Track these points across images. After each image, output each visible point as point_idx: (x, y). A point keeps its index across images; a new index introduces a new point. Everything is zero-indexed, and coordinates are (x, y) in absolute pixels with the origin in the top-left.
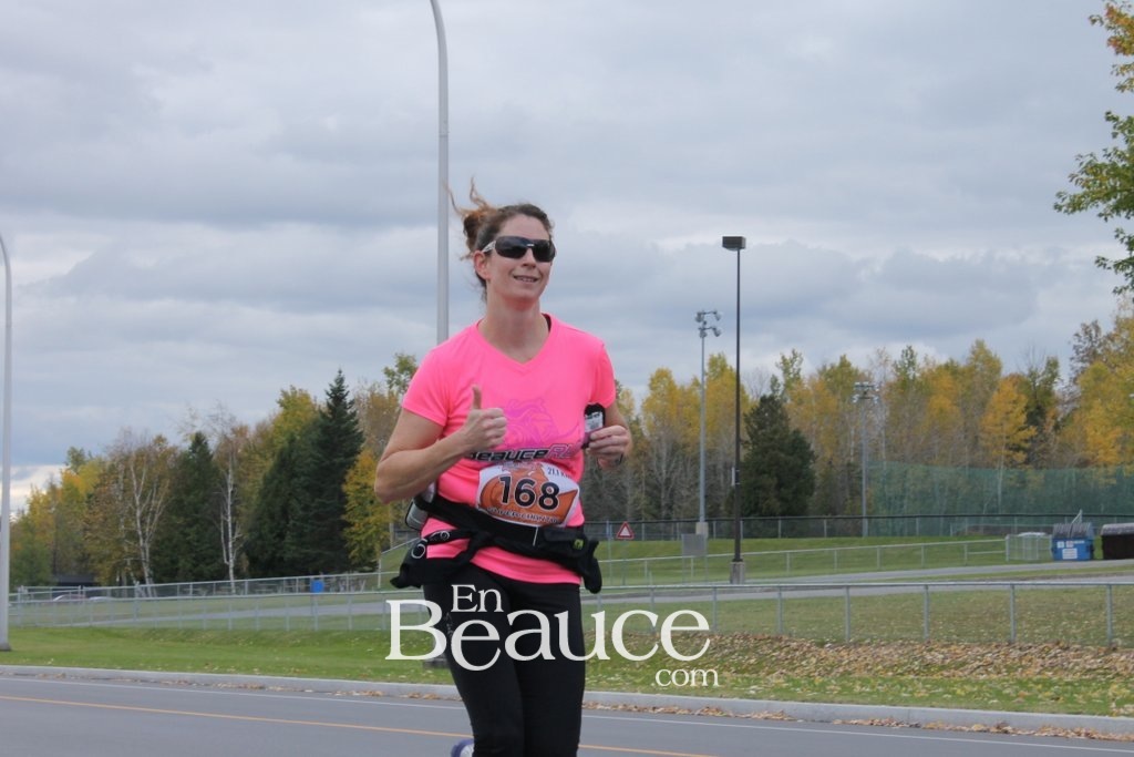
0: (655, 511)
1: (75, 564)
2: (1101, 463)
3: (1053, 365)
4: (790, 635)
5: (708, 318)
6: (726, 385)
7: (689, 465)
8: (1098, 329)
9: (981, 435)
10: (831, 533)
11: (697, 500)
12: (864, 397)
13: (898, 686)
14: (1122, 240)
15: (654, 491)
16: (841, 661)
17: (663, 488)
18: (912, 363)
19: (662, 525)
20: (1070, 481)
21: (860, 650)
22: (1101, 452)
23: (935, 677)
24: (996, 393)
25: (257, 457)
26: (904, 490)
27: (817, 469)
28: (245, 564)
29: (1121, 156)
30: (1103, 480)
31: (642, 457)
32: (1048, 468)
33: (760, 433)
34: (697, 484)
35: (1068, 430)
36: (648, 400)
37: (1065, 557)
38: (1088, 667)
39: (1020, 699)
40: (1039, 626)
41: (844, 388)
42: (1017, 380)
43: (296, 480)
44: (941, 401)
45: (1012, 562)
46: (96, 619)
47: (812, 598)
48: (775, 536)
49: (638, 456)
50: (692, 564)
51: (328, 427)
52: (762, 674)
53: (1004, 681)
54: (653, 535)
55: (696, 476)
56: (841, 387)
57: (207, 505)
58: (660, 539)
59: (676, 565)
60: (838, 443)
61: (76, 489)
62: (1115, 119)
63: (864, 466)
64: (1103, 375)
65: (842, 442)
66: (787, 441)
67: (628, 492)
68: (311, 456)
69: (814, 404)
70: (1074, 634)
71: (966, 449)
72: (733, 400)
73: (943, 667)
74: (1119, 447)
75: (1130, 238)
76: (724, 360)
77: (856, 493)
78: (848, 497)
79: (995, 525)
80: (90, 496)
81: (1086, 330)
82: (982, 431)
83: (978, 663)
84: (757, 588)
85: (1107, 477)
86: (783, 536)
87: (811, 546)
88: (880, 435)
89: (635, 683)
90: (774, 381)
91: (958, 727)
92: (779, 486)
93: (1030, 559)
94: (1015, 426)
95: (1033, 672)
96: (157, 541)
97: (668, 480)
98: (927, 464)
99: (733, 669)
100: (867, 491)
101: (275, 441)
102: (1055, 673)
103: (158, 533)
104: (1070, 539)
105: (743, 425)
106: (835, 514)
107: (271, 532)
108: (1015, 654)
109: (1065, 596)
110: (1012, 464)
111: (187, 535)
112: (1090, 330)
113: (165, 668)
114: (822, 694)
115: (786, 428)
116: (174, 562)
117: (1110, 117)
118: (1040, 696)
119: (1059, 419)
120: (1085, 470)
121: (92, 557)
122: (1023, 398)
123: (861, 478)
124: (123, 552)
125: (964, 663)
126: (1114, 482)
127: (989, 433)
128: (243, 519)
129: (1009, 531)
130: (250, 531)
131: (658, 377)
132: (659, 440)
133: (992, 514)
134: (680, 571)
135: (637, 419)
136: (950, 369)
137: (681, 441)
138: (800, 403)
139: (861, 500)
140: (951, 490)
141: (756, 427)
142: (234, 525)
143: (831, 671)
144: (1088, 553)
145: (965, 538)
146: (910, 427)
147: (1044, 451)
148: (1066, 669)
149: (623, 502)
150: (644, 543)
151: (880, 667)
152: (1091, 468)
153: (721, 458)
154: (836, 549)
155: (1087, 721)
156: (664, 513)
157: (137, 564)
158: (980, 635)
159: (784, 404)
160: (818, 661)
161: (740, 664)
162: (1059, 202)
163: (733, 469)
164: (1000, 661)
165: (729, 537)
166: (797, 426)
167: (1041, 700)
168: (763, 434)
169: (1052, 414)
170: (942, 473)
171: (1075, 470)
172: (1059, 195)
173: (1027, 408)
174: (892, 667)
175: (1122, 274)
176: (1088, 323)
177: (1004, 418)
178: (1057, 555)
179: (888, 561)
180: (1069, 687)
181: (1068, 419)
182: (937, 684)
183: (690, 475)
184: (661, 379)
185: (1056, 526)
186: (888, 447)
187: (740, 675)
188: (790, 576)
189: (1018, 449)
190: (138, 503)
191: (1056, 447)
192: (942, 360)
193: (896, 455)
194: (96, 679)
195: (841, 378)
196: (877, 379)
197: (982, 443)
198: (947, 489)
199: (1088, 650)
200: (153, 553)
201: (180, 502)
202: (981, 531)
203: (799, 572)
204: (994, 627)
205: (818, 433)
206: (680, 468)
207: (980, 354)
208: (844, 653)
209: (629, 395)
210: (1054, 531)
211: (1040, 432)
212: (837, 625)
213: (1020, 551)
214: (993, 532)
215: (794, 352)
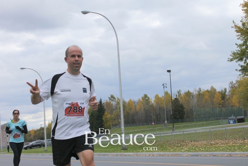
0: (157, 119)
2: (235, 106)
3: (225, 89)
4: (186, 140)
5: (165, 85)
6: (168, 97)
7: (163, 111)
8: (233, 82)
9: (214, 102)
10: (189, 121)
11: (165, 117)
12: (193, 97)
13: (209, 148)
14: (240, 66)
17: (158, 115)
18: (200, 91)
19: (159, 122)
20: (230, 110)
21: (199, 142)
22: (235, 104)
23: (213, 146)
24: (216, 95)
26: (201, 113)
27: (185, 110)
29: (239, 51)
30: (236, 109)
31: (154, 110)
32: (226, 107)
34: (164, 114)
35: (229, 100)
36: (155, 100)
37: (231, 123)
38: (241, 143)
39: (232, 150)
40: (230, 136)
41: (189, 96)
42: (219, 92)
43: (94, 118)
44: (206, 97)
45: (221, 124)
47: (189, 133)
48: (179, 122)
50: (165, 128)
51: (99, 108)
54: (157, 123)
55: (164, 113)
58: (158, 124)
59: (162, 129)
62: (237, 44)
63: (194, 109)
64: (234, 91)
65: (189, 105)
66: (180, 106)
67: (152, 116)
68: (97, 113)
69: (184, 99)
70: (237, 137)
71: (211, 105)
73: (214, 144)
74: (238, 103)
77: (193, 114)
78: (191, 115)
79: (217, 118)
83: (220, 143)
84: (177, 132)
87: (186, 124)
88: (196, 103)
89: (161, 151)
90: (177, 95)
91: (222, 155)
92: (179, 114)
93: (225, 124)
94: (219, 100)
95: (231, 144)
97: (159, 114)
98: (205, 108)
100: (194, 113)
104: (231, 120)
106: (189, 118)
108: (227, 141)
109: (234, 130)
110: (220, 107)
112: (231, 83)
114: (196, 151)
115: (180, 103)
117: (236, 44)
119: (227, 99)
122: (220, 95)
123: (193, 111)
125: (218, 143)
126: (238, 109)
127: (215, 102)
129: (220, 119)
131: (156, 96)
132: (157, 107)
133: (217, 116)
134: (163, 130)
135: (153, 103)
136: (208, 91)
137: (161, 107)
138: (181, 99)
141: (174, 103)
143: (194, 146)
144: (235, 122)
145: (213, 121)
146: (201, 102)
147: (225, 104)
148: (237, 143)
149: (152, 118)
150: (156, 125)
151: (203, 145)
152: (233, 107)
154: (190, 124)
158: (220, 138)
159: (179, 99)
160: (191, 144)
161: (177, 146)
162: (228, 60)
163: (171, 111)
164: (224, 142)
165: (171, 123)
166: (181, 103)
167: (236, 149)
168: (175, 105)
170: (207, 109)
171: (231, 108)
172: (228, 58)
173: (221, 97)
174: (205, 145)
176: (231, 81)
177: (217, 99)
178: (229, 123)
179: (200, 126)
181: (229, 98)
185: (229, 118)
186: (198, 106)
187: (177, 148)
189: (220, 104)
191: (227, 104)
192: (206, 90)
193: (199, 107)
195: (188, 94)
196: (195, 94)
197: (214, 104)
198: (208, 112)
199: (240, 140)
202: (215, 119)
203: (184, 129)
204: (222, 137)
205: (185, 104)
206: (161, 112)
207: (212, 88)
208: (196, 143)
209: (151, 99)
210: (229, 119)
211: (224, 101)
212: (194, 138)
213: (223, 122)
214: (218, 119)
215: (179, 90)
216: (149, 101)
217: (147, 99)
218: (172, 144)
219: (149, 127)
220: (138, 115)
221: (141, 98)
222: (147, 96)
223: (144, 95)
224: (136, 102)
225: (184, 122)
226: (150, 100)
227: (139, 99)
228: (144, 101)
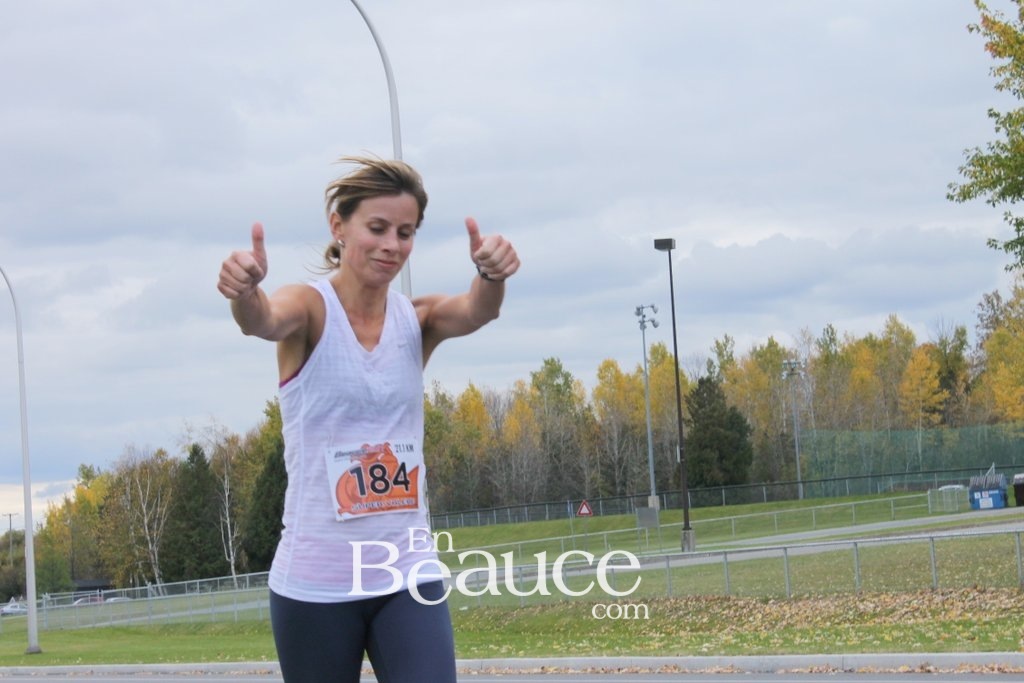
0: (611, 488)
1: (91, 569)
2: (1009, 419)
3: (961, 333)
4: (737, 594)
5: (647, 312)
6: (665, 371)
7: (638, 444)
8: (998, 298)
9: (900, 400)
10: (771, 498)
11: (648, 475)
12: (792, 373)
13: (834, 636)
14: (1011, 222)
15: (608, 470)
16: (784, 615)
17: (617, 467)
18: (833, 340)
19: (619, 500)
20: (983, 437)
21: (800, 604)
22: (1009, 409)
23: (868, 624)
24: (910, 363)
25: (249, 463)
26: (834, 455)
27: (754, 441)
28: (245, 559)
29: (1004, 148)
30: (1012, 435)
31: (596, 440)
32: (961, 426)
33: (700, 412)
34: (647, 462)
35: (978, 391)
36: (598, 388)
37: (981, 506)
38: (1003, 607)
39: (941, 641)
40: (958, 573)
41: (773, 366)
42: (929, 349)
44: (862, 372)
45: (934, 514)
46: (115, 618)
47: (756, 559)
48: (721, 504)
49: (591, 439)
50: (647, 535)
52: (715, 631)
53: (930, 623)
54: (610, 510)
55: (646, 454)
56: (770, 366)
57: (206, 508)
58: (617, 513)
59: (633, 535)
60: (771, 416)
61: (89, 502)
62: (996, 115)
63: (796, 436)
64: (1006, 340)
65: (775, 415)
66: (725, 418)
67: (586, 473)
69: (747, 382)
70: (990, 578)
71: (887, 414)
72: (674, 383)
73: (875, 615)
75: (1017, 220)
76: (664, 348)
77: (790, 460)
78: (783, 463)
79: (918, 481)
80: (101, 508)
81: (989, 300)
82: (901, 396)
83: (905, 609)
84: (705, 554)
85: (1015, 431)
86: (727, 504)
87: (753, 511)
88: (809, 407)
89: (601, 648)
90: (710, 363)
91: (887, 670)
92: (721, 458)
93: (951, 510)
94: (930, 390)
95: (954, 614)
96: (164, 544)
97: (621, 459)
98: (852, 430)
99: (688, 628)
100: (801, 458)
101: (264, 447)
102: (975, 614)
103: (164, 537)
104: (985, 490)
105: (684, 406)
106: (772, 480)
107: (266, 529)
108: (938, 599)
109: (980, 544)
110: (929, 425)
111: (191, 537)
112: (992, 300)
113: (181, 660)
114: (766, 646)
115: (724, 405)
116: (180, 562)
117: (991, 114)
118: (958, 637)
119: (970, 382)
120: (995, 426)
121: (107, 563)
122: (936, 364)
123: (794, 447)
124: (134, 556)
125: (893, 610)
127: (907, 398)
128: (240, 519)
129: (931, 486)
130: (248, 529)
131: (605, 367)
132: (610, 424)
133: (915, 470)
134: (636, 541)
135: (589, 406)
136: (870, 342)
137: (630, 423)
138: (735, 382)
139: (796, 466)
140: (876, 452)
141: (696, 406)
142: (232, 525)
143: (776, 624)
144: (1002, 502)
145: (892, 495)
146: (835, 398)
147: (958, 411)
149: (581, 481)
150: (603, 518)
151: (819, 618)
152: (999, 424)
153: (667, 437)
154: (775, 513)
155: (999, 657)
156: (619, 489)
157: (148, 566)
158: (907, 583)
159: (720, 385)
160: (763, 616)
161: (695, 623)
162: (950, 192)
163: (678, 448)
164: (925, 606)
165: (679, 508)
166: (734, 403)
167: (959, 641)
168: (704, 413)
169: (962, 378)
170: (867, 437)
171: (987, 427)
172: (950, 186)
173: (939, 373)
174: (829, 618)
175: (1012, 253)
176: (990, 293)
177: (919, 383)
178: (975, 505)
179: (824, 521)
180: (987, 626)
181: (978, 380)
182: (870, 631)
183: (640, 454)
184: (608, 367)
185: (972, 479)
186: (817, 418)
187: (694, 634)
188: (735, 540)
189: (934, 411)
190: (144, 510)
191: (968, 407)
192: (861, 335)
193: (824, 424)
194: (121, 674)
195: (770, 358)
196: (803, 356)
197: (901, 408)
198: (872, 451)
199: (1003, 592)
200: (161, 555)
201: (182, 507)
202: (906, 487)
203: (743, 535)
204: (918, 576)
205: (753, 408)
206: (631, 448)
207: (894, 327)
208: (786, 608)
209: (580, 385)
210: (971, 484)
211: (953, 394)
212: (779, 583)
213: (941, 504)
214: (915, 488)
215: (726, 337)
216: (571, 395)
217: (558, 385)
218: (669, 616)
219: (567, 530)
220: (514, 467)
221: (529, 380)
222: (560, 367)
223: (547, 363)
224: (503, 398)
225: (748, 503)
226: (573, 391)
227: (521, 384)
228: (542, 392)
